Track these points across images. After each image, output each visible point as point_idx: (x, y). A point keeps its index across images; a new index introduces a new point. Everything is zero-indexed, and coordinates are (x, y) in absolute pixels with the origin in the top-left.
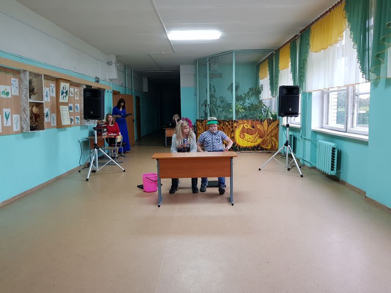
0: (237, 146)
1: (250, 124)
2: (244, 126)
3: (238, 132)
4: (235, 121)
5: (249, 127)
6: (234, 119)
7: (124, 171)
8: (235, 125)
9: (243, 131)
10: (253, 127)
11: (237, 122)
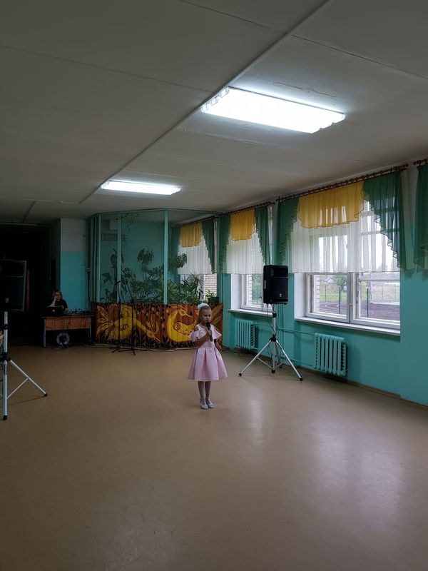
0: (169, 342)
1: (186, 309)
2: (178, 314)
3: (170, 322)
4: (167, 306)
5: (185, 314)
6: (165, 302)
7: (46, 395)
8: (167, 311)
9: (178, 320)
10: (191, 314)
11: (170, 307)
